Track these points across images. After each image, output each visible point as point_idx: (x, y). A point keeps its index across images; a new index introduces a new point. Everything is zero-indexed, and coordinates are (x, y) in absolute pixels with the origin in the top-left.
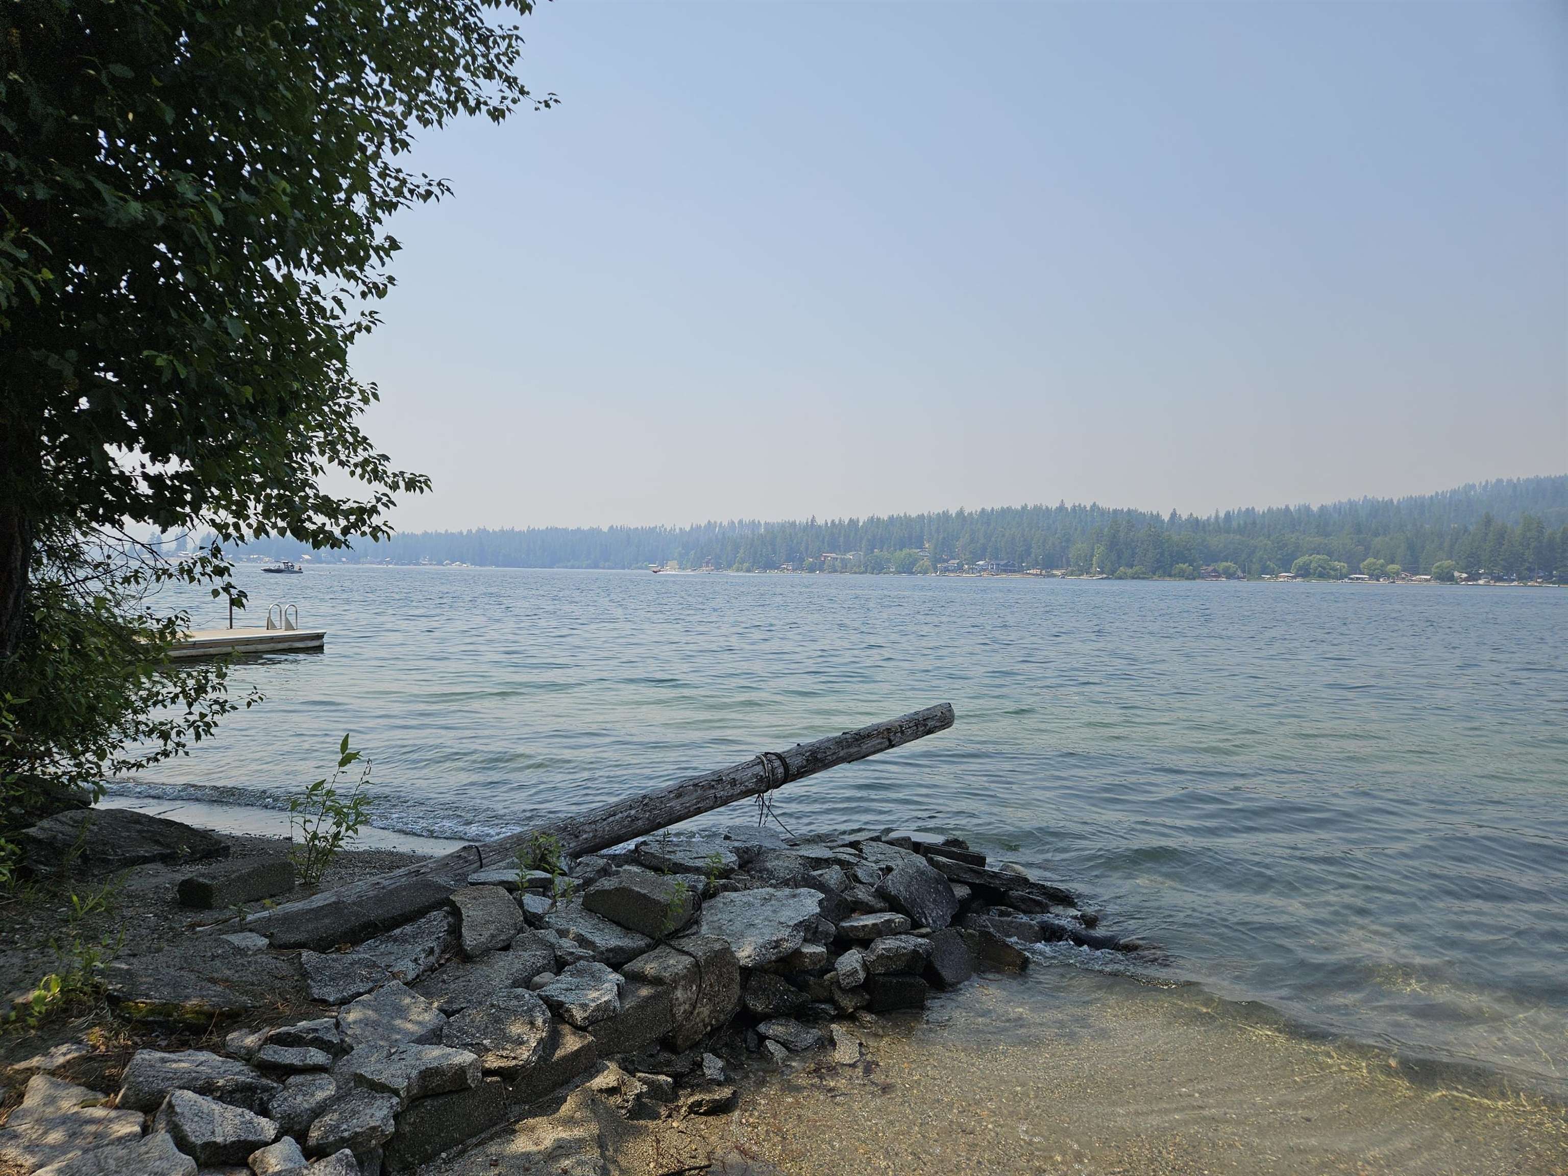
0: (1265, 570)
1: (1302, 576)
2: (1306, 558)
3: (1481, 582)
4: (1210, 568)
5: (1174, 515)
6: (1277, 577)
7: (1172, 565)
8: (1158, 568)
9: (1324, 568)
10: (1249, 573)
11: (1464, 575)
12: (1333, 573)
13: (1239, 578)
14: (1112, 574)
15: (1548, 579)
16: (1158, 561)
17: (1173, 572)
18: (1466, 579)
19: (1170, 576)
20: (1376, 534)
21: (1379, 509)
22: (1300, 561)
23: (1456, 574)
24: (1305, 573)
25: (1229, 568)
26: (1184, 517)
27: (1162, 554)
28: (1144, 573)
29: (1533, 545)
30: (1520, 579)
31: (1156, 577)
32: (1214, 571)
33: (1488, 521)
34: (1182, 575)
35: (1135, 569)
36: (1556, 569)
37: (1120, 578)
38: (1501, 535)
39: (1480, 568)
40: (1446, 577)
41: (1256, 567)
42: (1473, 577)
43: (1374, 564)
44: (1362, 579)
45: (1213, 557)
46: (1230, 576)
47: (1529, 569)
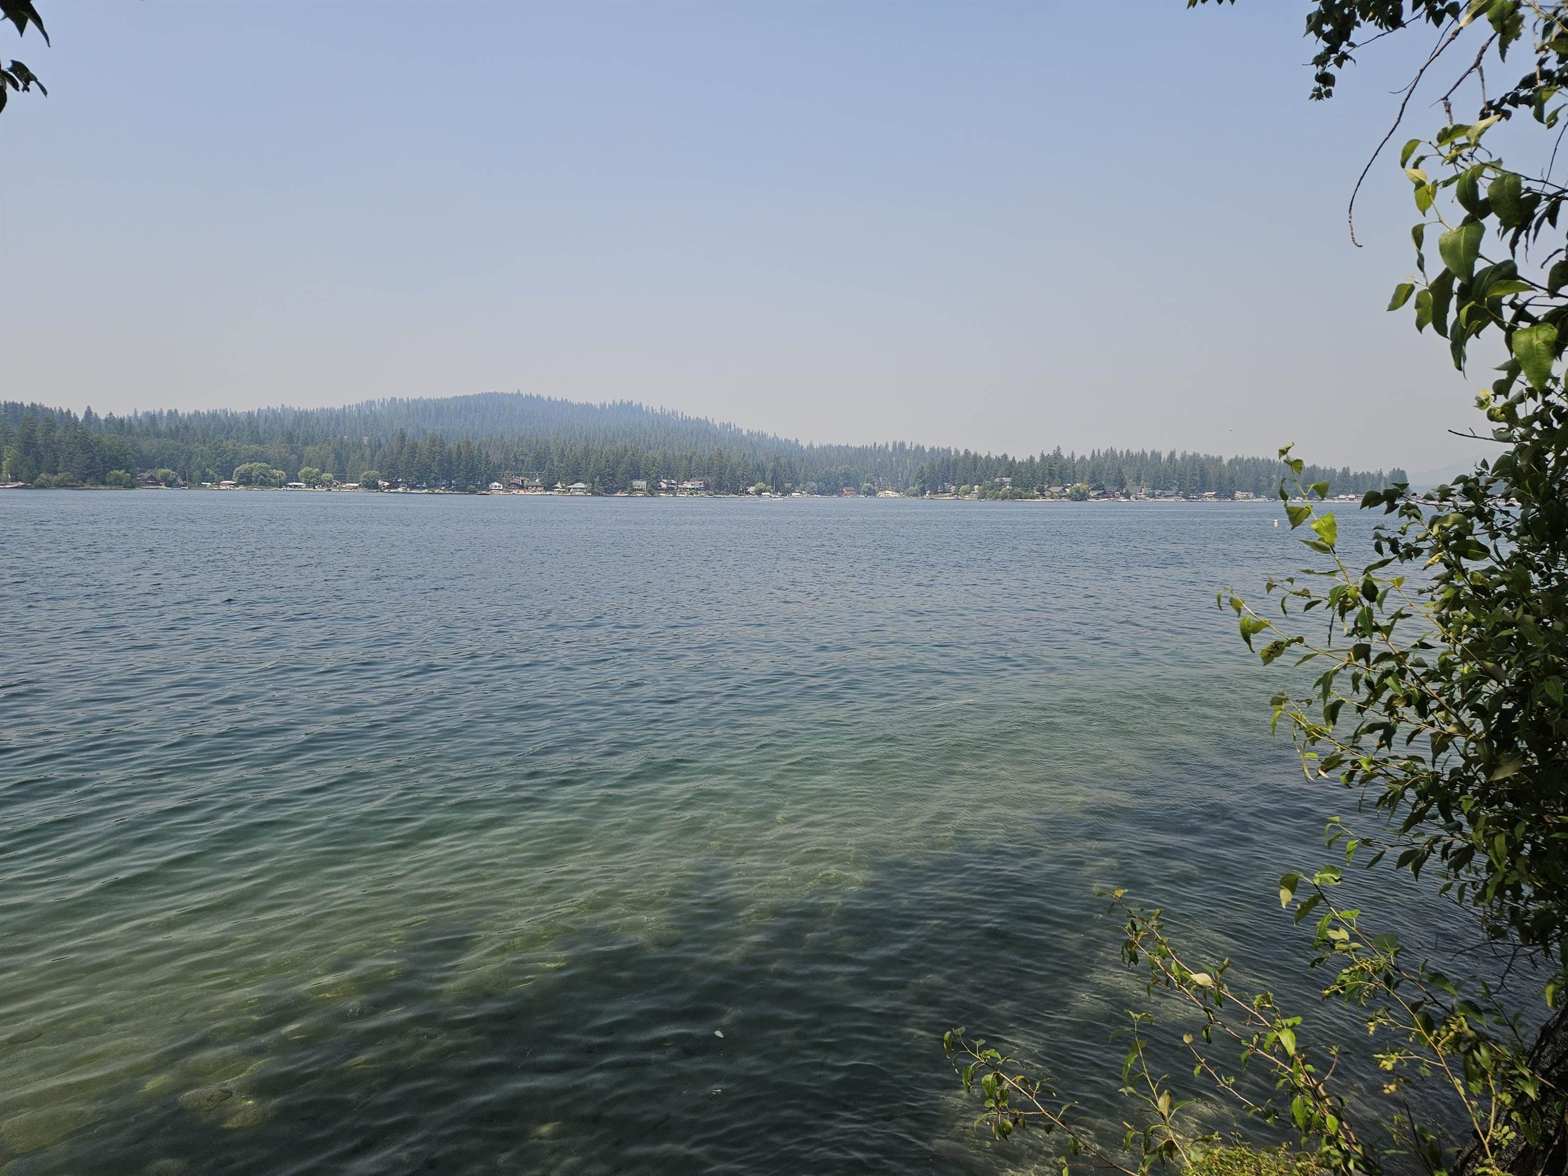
0: (205, 477)
1: (244, 484)
2: (247, 465)
3: (400, 490)
4: (146, 475)
5: (88, 413)
6: (218, 484)
7: (105, 473)
8: (89, 475)
9: (265, 476)
10: (190, 480)
11: (387, 484)
12: (273, 481)
13: (179, 486)
14: (31, 482)
15: (449, 486)
16: (88, 467)
17: (108, 480)
18: (389, 487)
19: (104, 483)
20: (306, 444)
21: (302, 418)
22: (241, 469)
23: (380, 482)
24: (246, 480)
25: (168, 474)
26: (102, 416)
27: (93, 459)
28: (71, 481)
29: (438, 458)
30: (429, 487)
31: (87, 486)
32: (152, 478)
33: (403, 437)
34: (119, 483)
35: (60, 476)
36: (454, 479)
37: (41, 487)
38: (414, 448)
39: (398, 477)
40: (372, 485)
41: (197, 473)
42: (394, 485)
43: (310, 472)
44: (300, 487)
45: (148, 463)
46: (170, 484)
47: (436, 479)
